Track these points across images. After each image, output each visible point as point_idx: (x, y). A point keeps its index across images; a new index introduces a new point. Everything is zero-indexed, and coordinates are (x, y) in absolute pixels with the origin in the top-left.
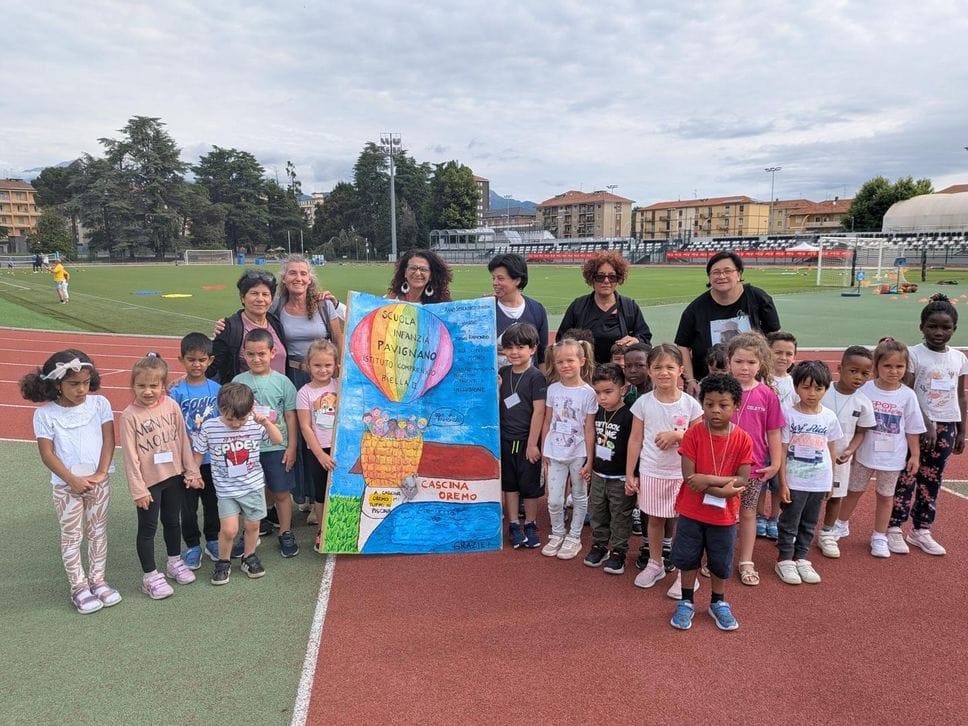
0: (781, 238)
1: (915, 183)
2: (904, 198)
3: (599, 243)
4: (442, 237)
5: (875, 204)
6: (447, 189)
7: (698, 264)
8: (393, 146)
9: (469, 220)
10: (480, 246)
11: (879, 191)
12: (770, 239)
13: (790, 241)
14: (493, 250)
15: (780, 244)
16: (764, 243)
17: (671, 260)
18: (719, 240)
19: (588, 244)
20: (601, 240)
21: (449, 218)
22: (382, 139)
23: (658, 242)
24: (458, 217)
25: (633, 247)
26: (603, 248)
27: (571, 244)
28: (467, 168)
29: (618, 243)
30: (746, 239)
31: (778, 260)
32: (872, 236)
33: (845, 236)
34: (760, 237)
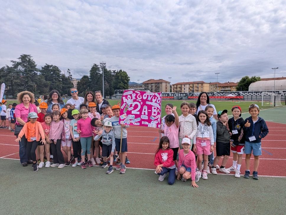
0: (221, 93)
1: (256, 77)
2: (254, 82)
3: (166, 94)
4: (118, 92)
5: (246, 83)
6: (120, 77)
8: (104, 65)
9: (126, 87)
11: (247, 80)
12: (217, 93)
13: (223, 94)
15: (220, 95)
16: (216, 94)
17: (189, 99)
21: (120, 86)
22: (100, 63)
24: (123, 86)
25: (177, 95)
26: (168, 95)
28: (125, 72)
29: (172, 94)
30: (210, 93)
31: (221, 99)
32: (247, 92)
33: (239, 92)
34: (214, 92)
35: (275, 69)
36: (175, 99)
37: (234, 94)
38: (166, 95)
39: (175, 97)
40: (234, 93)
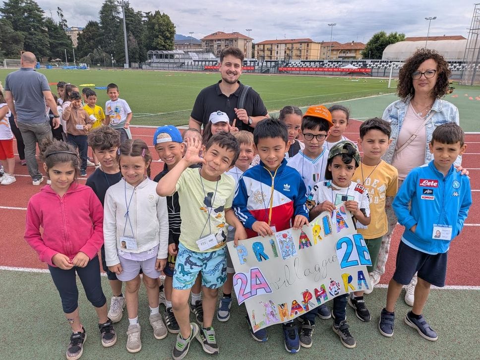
0: (335, 62)
1: (398, 35)
2: (393, 43)
4: (155, 55)
5: (379, 45)
6: (156, 27)
7: (295, 74)
9: (169, 46)
10: (177, 61)
11: (382, 39)
12: (329, 62)
13: (339, 63)
14: (184, 63)
15: (334, 65)
16: (327, 64)
17: (280, 72)
18: (304, 62)
21: (158, 44)
23: (273, 61)
24: (163, 44)
25: (260, 64)
28: (166, 15)
29: (253, 61)
30: (317, 62)
31: (334, 73)
32: (378, 62)
33: (365, 62)
34: (324, 61)
35: (430, 19)
36: (257, 71)
37: (357, 64)
39: (257, 67)
40: (357, 61)
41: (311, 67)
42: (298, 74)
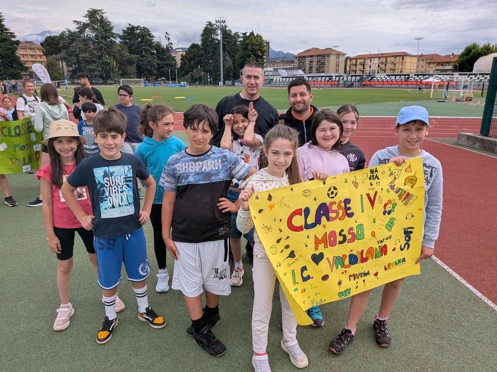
0: (421, 75)
1: (491, 46)
2: (486, 54)
5: (471, 57)
6: (249, 47)
7: (378, 88)
8: (222, 24)
11: (474, 51)
12: (415, 75)
13: (425, 76)
14: (273, 80)
15: (420, 78)
16: (412, 77)
17: (364, 85)
18: (389, 75)
19: (322, 77)
20: (329, 75)
22: (216, 21)
23: (358, 76)
25: (345, 79)
26: (330, 79)
27: (313, 77)
28: (260, 36)
29: (338, 76)
30: (403, 75)
32: (467, 74)
34: (411, 74)
36: (341, 85)
38: (327, 78)
39: (341, 82)
41: (396, 81)
42: (381, 87)
